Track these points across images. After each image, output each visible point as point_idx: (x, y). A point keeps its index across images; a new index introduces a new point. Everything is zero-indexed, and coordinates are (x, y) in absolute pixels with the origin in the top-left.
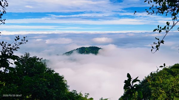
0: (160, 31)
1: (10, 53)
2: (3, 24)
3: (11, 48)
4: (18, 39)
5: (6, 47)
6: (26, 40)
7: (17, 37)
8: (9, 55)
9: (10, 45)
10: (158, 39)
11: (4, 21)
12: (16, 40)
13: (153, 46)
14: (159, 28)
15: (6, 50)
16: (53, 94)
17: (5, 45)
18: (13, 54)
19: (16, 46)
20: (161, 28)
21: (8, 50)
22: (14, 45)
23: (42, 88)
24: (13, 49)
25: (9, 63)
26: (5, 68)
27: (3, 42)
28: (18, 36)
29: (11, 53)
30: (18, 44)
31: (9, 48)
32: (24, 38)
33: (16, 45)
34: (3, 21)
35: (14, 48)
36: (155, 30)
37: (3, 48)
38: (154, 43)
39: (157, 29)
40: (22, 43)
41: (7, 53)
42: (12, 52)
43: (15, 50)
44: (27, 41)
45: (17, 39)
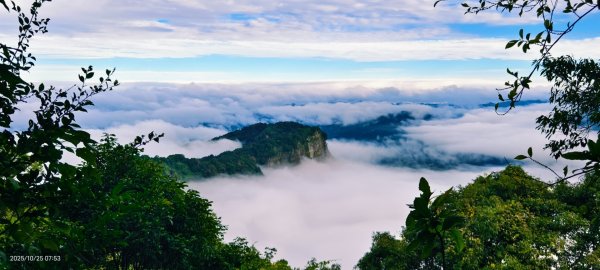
0: (526, 48)
1: (64, 119)
2: (40, 32)
3: (67, 102)
4: (90, 76)
5: (52, 100)
6: (113, 81)
7: (85, 71)
8: (61, 124)
9: (63, 95)
10: (516, 75)
11: (46, 23)
12: (82, 79)
13: (501, 93)
14: (525, 39)
15: (52, 107)
16: (182, 249)
17: (50, 93)
18: (73, 122)
19: (83, 98)
20: (528, 37)
21: (58, 109)
22: (78, 93)
23: (151, 232)
24: (73, 107)
25: (63, 147)
26: (48, 164)
27: (42, 87)
28: (90, 68)
29: (67, 116)
30: (89, 91)
31: (60, 104)
32: (108, 72)
33: (82, 94)
34: (43, 25)
35: (75, 103)
36: (509, 45)
37: (43, 101)
38: (507, 84)
39: (516, 42)
40: (100, 89)
41: (54, 117)
42: (72, 116)
43: (80, 109)
44: (116, 83)
45: (84, 76)
